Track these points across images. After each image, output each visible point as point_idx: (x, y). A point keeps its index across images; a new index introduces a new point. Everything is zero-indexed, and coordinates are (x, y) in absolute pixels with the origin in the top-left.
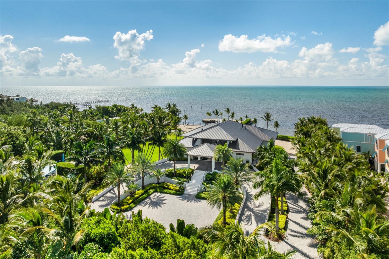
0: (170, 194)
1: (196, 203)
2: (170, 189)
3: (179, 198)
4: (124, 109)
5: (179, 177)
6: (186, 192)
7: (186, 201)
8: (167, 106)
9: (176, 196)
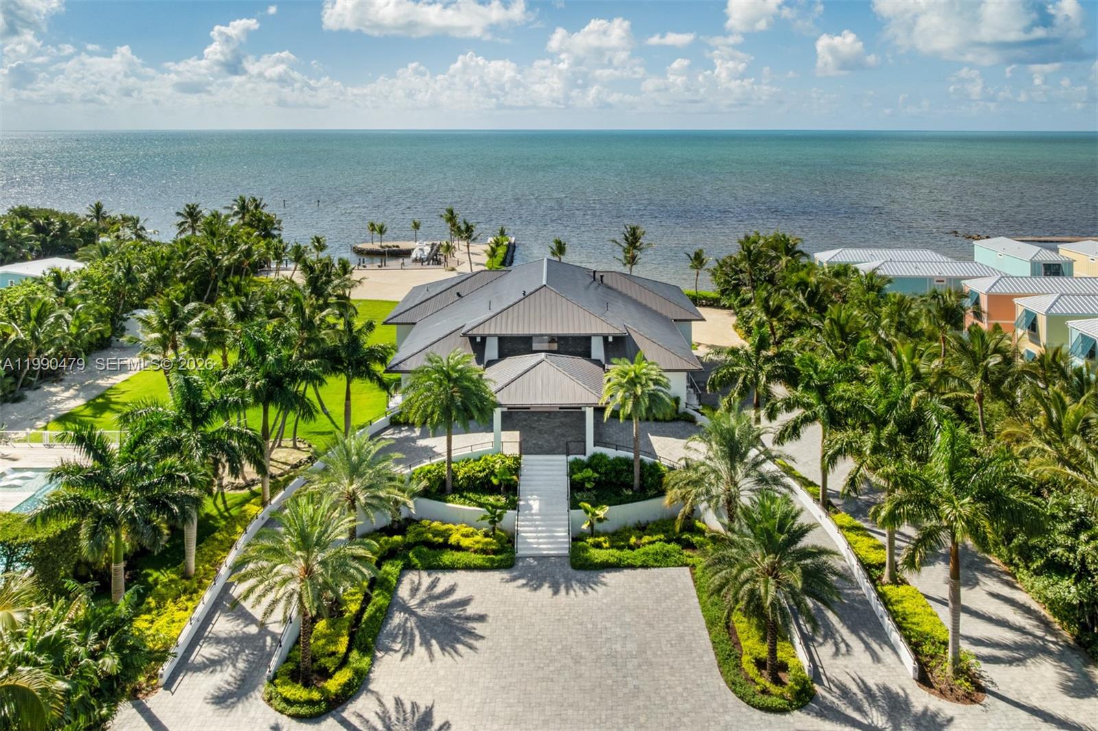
0: (468, 568)
1: (590, 590)
2: (458, 548)
3: (514, 579)
4: (63, 222)
5: (469, 490)
6: (521, 550)
7: (546, 590)
8: (236, 208)
9: (497, 575)
